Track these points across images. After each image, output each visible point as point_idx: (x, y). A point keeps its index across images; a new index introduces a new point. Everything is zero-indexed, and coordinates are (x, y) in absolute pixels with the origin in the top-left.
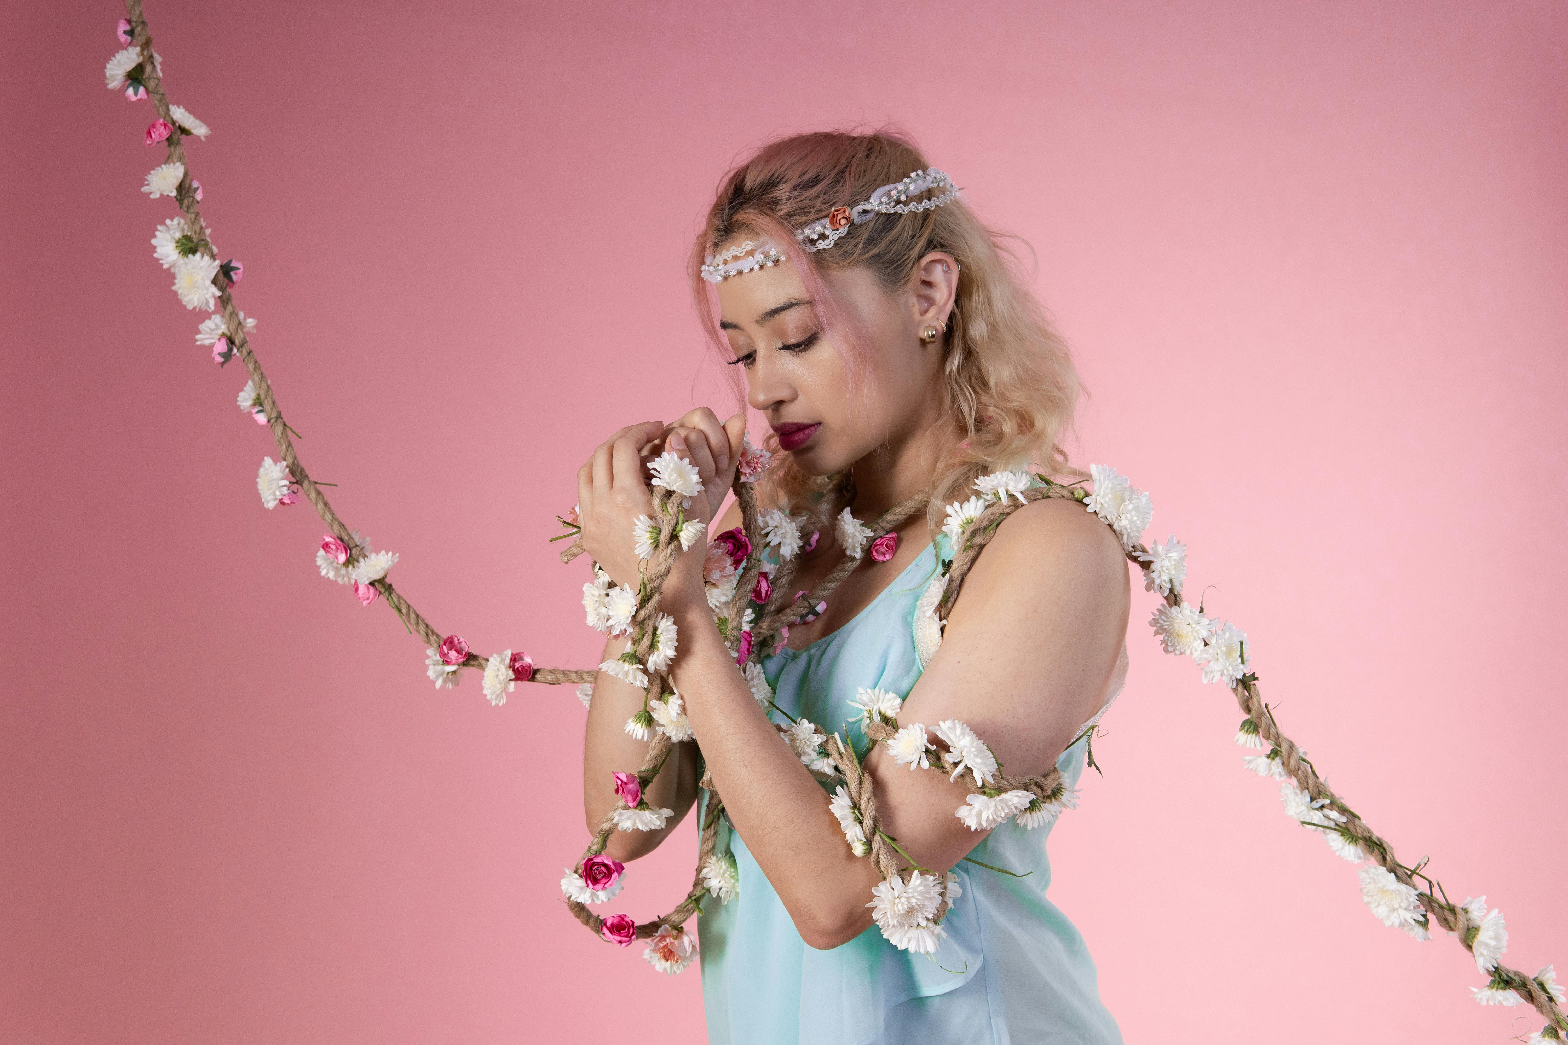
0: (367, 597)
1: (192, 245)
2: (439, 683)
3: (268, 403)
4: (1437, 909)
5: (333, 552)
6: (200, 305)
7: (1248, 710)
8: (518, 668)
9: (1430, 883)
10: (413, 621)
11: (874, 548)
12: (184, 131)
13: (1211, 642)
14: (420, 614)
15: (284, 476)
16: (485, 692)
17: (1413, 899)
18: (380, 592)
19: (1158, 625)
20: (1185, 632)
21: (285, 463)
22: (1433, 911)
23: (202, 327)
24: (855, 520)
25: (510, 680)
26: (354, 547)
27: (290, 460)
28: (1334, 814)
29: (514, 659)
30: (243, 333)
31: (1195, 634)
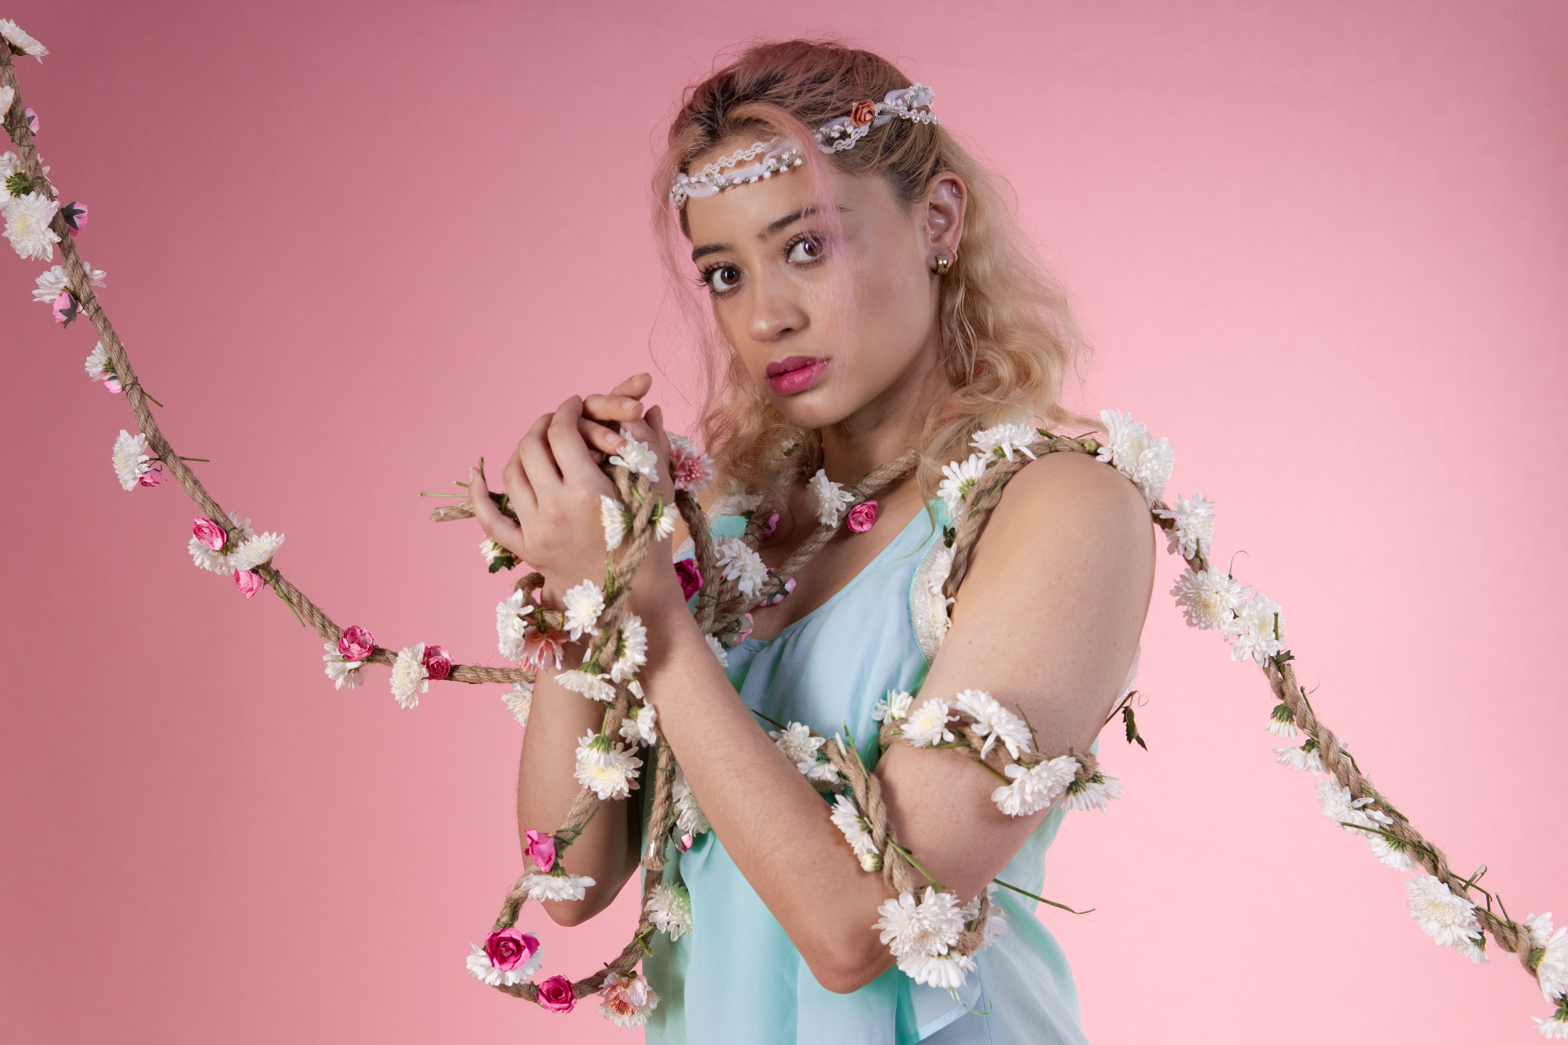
0: (250, 587)
1: (27, 184)
2: (339, 683)
3: (122, 367)
4: (1495, 926)
5: (207, 536)
6: (35, 253)
7: (1282, 694)
8: (433, 665)
9: (1488, 896)
10: (306, 612)
11: (852, 515)
12: (15, 50)
13: (1241, 613)
14: (314, 603)
15: (143, 451)
16: (393, 691)
17: (1469, 913)
18: (265, 580)
19: (1181, 593)
20: (1212, 601)
21: (143, 435)
22: (1491, 928)
23: (40, 280)
24: (832, 483)
25: (423, 678)
26: (231, 530)
27: (150, 433)
28: (1379, 815)
29: (429, 653)
30: (90, 287)
31: (1224, 603)
